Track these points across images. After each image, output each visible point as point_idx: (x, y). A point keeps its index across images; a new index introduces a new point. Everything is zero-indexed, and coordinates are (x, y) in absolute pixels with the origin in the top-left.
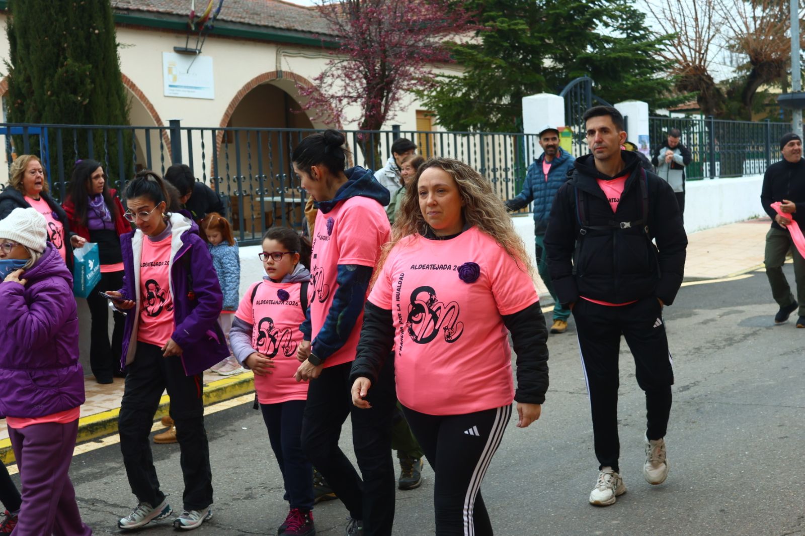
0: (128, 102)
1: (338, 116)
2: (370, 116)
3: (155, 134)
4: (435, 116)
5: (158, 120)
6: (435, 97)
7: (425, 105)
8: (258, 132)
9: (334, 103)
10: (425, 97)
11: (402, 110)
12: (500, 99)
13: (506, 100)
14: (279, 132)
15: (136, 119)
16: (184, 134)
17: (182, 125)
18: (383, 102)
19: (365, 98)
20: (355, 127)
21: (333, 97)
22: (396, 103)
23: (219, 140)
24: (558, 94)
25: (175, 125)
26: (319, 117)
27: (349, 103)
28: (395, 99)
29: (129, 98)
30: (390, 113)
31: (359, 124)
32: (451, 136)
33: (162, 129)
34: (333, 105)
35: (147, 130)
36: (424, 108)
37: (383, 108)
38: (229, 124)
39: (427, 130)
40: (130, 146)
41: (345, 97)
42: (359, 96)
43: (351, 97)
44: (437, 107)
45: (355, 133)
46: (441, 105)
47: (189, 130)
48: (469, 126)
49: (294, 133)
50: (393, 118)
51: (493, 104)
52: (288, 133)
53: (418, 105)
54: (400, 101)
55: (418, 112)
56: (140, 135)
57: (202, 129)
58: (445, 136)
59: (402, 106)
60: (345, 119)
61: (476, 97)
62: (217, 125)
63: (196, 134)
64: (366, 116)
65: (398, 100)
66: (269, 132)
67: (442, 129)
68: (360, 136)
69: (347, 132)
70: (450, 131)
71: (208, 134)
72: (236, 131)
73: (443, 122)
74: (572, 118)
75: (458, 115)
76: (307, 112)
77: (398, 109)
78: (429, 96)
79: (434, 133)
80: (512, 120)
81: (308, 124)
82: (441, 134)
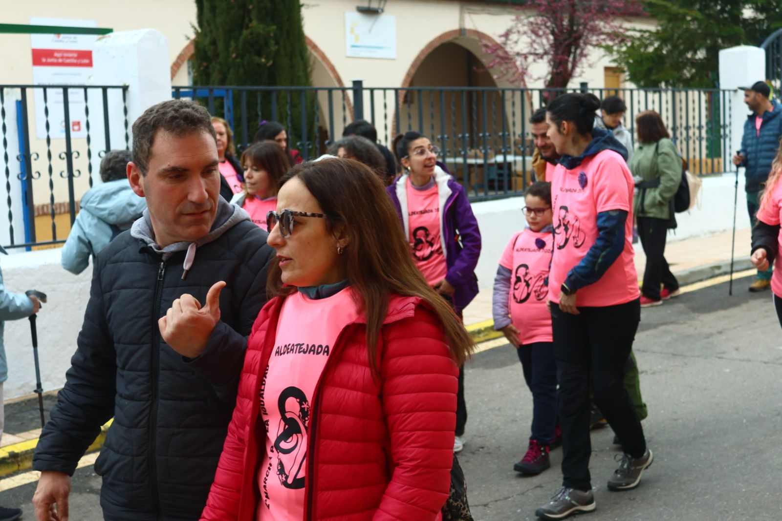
0: (311, 63)
1: (524, 73)
2: (557, 74)
3: (337, 95)
4: (624, 72)
5: (339, 81)
6: (624, 53)
7: (615, 61)
8: (441, 91)
9: (519, 61)
10: (615, 53)
11: (590, 66)
12: (695, 53)
13: (701, 54)
14: (462, 91)
15: (318, 80)
16: (366, 94)
17: (365, 85)
18: (571, 59)
19: (552, 55)
20: (541, 85)
21: (518, 54)
22: (584, 60)
23: (401, 100)
24: (759, 45)
25: (358, 86)
26: (504, 75)
27: (535, 61)
28: (582, 55)
29: (312, 59)
30: (578, 70)
31: (545, 82)
32: (642, 93)
33: (344, 90)
34: (518, 63)
35: (330, 91)
36: (614, 65)
37: (570, 65)
38: (411, 83)
39: (615, 87)
40: (313, 107)
41: (531, 54)
42: (546, 53)
43: (537, 54)
44: (628, 63)
45: (541, 91)
46: (631, 61)
47: (372, 90)
48: (660, 82)
49: (477, 92)
50: (580, 76)
51: (687, 58)
52: (470, 93)
53: (607, 61)
54: (589, 57)
55: (607, 69)
56: (323, 97)
57: (385, 89)
58: (635, 93)
59: (591, 62)
60: (531, 77)
61: (670, 52)
62: (398, 85)
63: (378, 94)
64: (553, 73)
65: (585, 56)
66: (452, 91)
67: (630, 85)
68: (545, 94)
69: (532, 90)
70: (640, 87)
71: (391, 95)
72: (419, 91)
73: (633, 78)
74: (773, 72)
75: (649, 71)
76: (491, 71)
77: (586, 65)
78: (618, 52)
79: (624, 90)
80: (707, 76)
81: (492, 82)
82: (631, 91)
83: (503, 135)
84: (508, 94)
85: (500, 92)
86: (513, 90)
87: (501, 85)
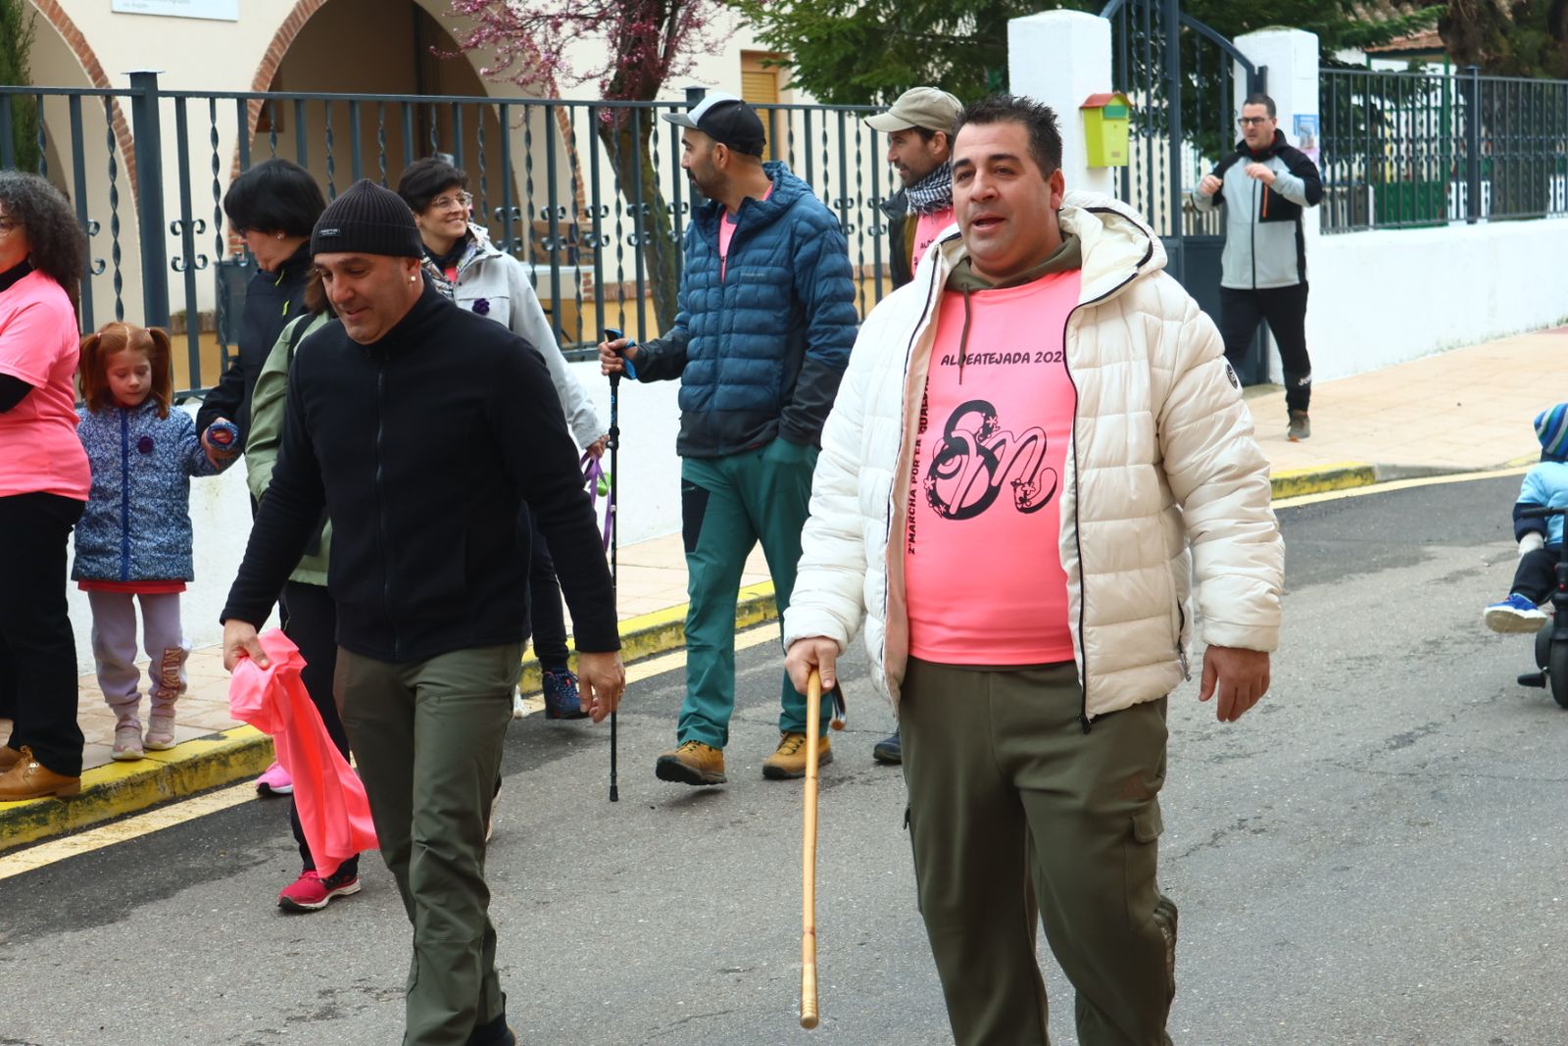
0: (25, 26)
1: (552, 62)
2: (631, 66)
3: (93, 107)
4: (790, 64)
5: (97, 72)
6: (789, 18)
7: (766, 37)
8: (352, 103)
9: (539, 35)
10: (767, 19)
11: (709, 49)
12: (953, 24)
13: (966, 27)
14: (404, 104)
15: (44, 69)
16: (167, 108)
17: (162, 86)
18: (663, 31)
19: (618, 20)
20: (592, 92)
21: (536, 16)
22: (694, 33)
23: (253, 122)
24: (1097, 12)
25: (144, 86)
26: (504, 66)
27: (577, 34)
28: (691, 23)
29: (26, 15)
30: (680, 59)
31: (602, 86)
32: (832, 116)
33: (109, 95)
34: (538, 39)
35: (75, 97)
36: (764, 47)
37: (661, 46)
38: (276, 85)
39: (771, 102)
40: (30, 137)
41: (569, 17)
42: (603, 16)
43: (584, 18)
44: (796, 44)
45: (593, 108)
46: (804, 39)
47: (181, 98)
48: (873, 91)
49: (439, 106)
50: (687, 71)
51: (934, 36)
52: (422, 109)
53: (747, 38)
54: (705, 29)
55: (746, 56)
56: (56, 115)
57: (212, 97)
58: (816, 115)
59: (710, 40)
60: (569, 74)
61: (896, 18)
62: (245, 87)
63: (196, 108)
64: (620, 64)
65: (698, 25)
66: (380, 103)
67: (803, 97)
68: (603, 115)
69: (572, 104)
70: (826, 103)
71: (228, 109)
72: (298, 102)
73: (809, 81)
74: (1130, 73)
75: (848, 62)
76: (472, 56)
77: (699, 47)
78: (775, 16)
79: (790, 108)
80: (980, 78)
81: (475, 85)
82: (807, 110)
83: (505, 213)
84: (516, 114)
85: (497, 108)
86: (527, 105)
87: (497, 91)
